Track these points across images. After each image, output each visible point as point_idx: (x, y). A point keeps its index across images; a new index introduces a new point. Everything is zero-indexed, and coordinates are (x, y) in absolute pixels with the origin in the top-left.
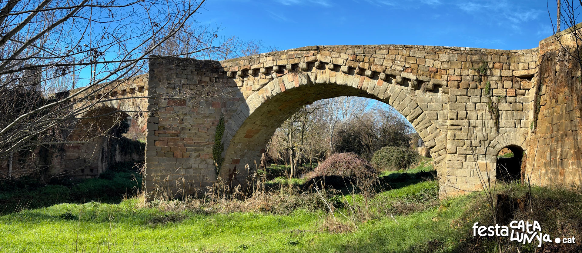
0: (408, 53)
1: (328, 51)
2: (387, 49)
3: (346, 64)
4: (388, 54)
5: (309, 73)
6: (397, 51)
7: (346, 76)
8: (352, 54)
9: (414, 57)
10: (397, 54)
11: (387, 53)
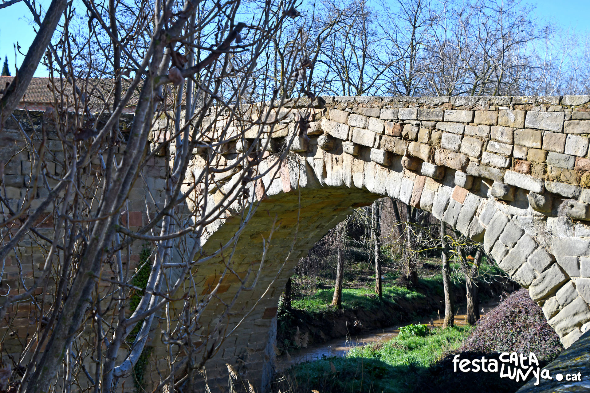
0: (520, 119)
1: (343, 110)
2: (470, 109)
3: (379, 144)
4: (472, 122)
5: (310, 159)
6: (495, 115)
7: (386, 173)
8: (392, 121)
9: (536, 129)
10: (494, 122)
11: (470, 120)
